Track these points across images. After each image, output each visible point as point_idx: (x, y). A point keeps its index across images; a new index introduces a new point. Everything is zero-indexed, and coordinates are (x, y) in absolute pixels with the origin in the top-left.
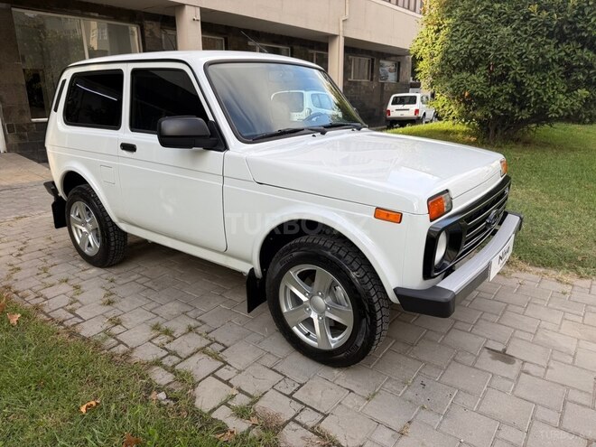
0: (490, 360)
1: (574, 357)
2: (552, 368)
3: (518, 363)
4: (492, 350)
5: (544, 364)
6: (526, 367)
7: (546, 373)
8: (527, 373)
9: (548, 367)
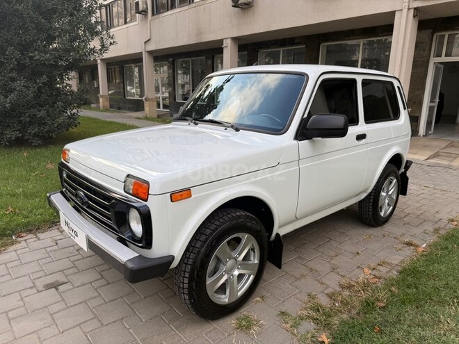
0: (58, 279)
1: (9, 320)
2: (19, 301)
3: (41, 288)
4: (62, 284)
5: (25, 299)
6: (34, 290)
7: (21, 296)
8: (31, 288)
9: (22, 300)
